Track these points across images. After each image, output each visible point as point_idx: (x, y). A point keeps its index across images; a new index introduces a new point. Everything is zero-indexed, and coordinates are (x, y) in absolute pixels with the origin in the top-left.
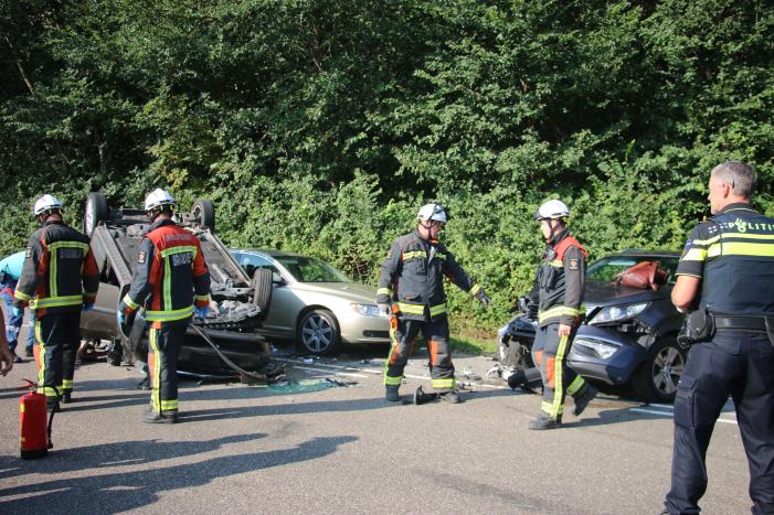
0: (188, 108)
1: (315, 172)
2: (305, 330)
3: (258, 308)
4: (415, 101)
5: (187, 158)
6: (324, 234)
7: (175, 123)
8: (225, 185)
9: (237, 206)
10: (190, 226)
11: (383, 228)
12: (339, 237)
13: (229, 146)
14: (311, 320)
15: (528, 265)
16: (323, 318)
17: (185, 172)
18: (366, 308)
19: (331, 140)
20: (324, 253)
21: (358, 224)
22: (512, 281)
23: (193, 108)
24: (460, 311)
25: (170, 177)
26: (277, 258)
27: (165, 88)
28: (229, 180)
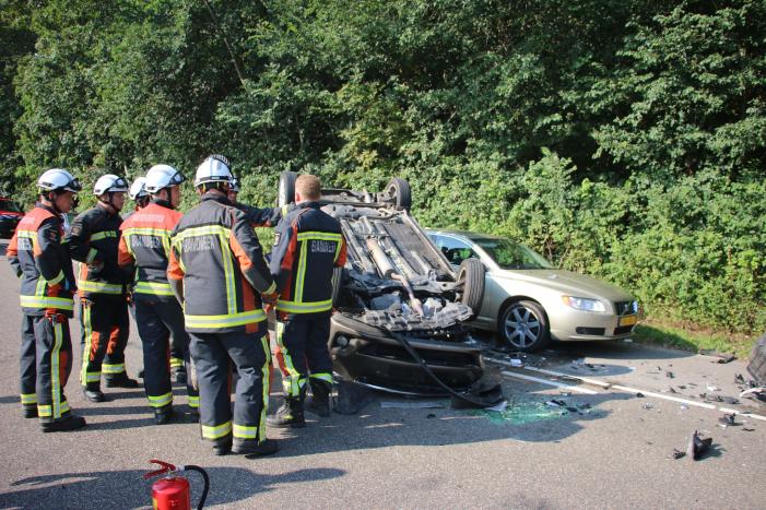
0: (379, 93)
1: (502, 150)
2: (508, 322)
3: (469, 309)
4: (613, 76)
5: (376, 140)
6: (514, 213)
7: (366, 107)
8: (413, 165)
9: (424, 184)
10: (385, 207)
11: (577, 208)
12: (528, 218)
13: (418, 127)
14: (516, 312)
15: (751, 252)
16: (529, 310)
17: (375, 153)
18: (579, 302)
19: (521, 118)
20: (514, 233)
21: (550, 204)
22: (729, 269)
23: (383, 92)
24: (664, 298)
25: (360, 159)
26: (476, 241)
27: (358, 76)
28: (416, 160)
